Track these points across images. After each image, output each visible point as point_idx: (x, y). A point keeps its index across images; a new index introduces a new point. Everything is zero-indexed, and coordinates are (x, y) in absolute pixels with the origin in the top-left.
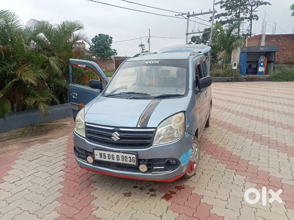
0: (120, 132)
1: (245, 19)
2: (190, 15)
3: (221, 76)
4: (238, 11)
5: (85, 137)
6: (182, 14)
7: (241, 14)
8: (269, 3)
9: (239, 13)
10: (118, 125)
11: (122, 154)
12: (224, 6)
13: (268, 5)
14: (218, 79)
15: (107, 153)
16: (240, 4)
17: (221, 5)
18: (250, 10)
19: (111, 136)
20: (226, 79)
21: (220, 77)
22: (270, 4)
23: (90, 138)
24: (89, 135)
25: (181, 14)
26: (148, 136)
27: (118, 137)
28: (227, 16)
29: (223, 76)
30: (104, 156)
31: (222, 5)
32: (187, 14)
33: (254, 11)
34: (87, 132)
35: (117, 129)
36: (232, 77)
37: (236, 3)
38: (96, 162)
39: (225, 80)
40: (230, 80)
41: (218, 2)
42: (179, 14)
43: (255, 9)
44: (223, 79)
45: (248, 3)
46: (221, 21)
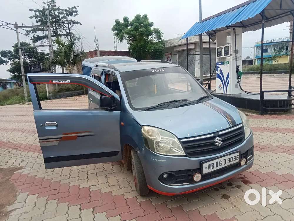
1: (62, 36)
2: (18, 26)
3: (72, 90)
4: (54, 28)
5: (185, 154)
6: (8, 25)
7: (58, 30)
8: (79, 23)
9: (56, 29)
10: (216, 130)
11: (228, 157)
12: (40, 21)
13: (79, 24)
14: (70, 93)
15: (214, 162)
16: (55, 20)
17: (36, 19)
18: (68, 27)
20: (77, 93)
21: (70, 92)
22: (81, 24)
25: (6, 24)
27: (221, 141)
28: (45, 32)
29: (75, 90)
30: (212, 166)
31: (38, 20)
32: (14, 25)
33: (71, 28)
34: (185, 149)
35: (216, 134)
36: (83, 90)
37: (52, 20)
39: (77, 94)
40: (82, 93)
41: (32, 16)
42: (2, 24)
43: (71, 27)
44: (74, 93)
45: (62, 21)
46: (38, 36)
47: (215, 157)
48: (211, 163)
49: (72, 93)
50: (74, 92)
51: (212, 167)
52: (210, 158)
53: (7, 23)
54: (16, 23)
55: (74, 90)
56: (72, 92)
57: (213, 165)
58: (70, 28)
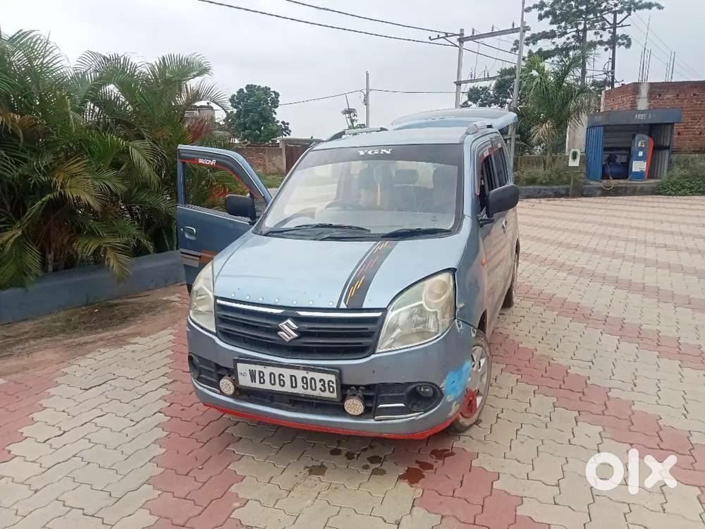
0: (298, 320)
1: (598, 47)
2: (465, 36)
3: (541, 183)
4: (581, 27)
5: (214, 330)
6: (447, 36)
8: (656, 5)
9: (585, 30)
10: (294, 304)
12: (547, 14)
13: (654, 8)
14: (535, 190)
15: (267, 371)
16: (586, 9)
17: (539, 12)
18: (612, 22)
19: (276, 330)
20: (552, 190)
22: (660, 7)
23: (226, 335)
24: (224, 326)
25: (443, 35)
26: (366, 329)
27: (295, 331)
28: (556, 40)
29: (547, 184)
30: (260, 378)
31: (543, 12)
32: (458, 35)
33: (620, 25)
34: (220, 320)
35: (290, 312)
36: (567, 186)
37: (577, 7)
38: (241, 393)
39: (551, 193)
40: (564, 192)
41: (532, 6)
42: (438, 36)
43: (621, 22)
44: (545, 190)
45: (606, 7)
46: (540, 50)
47: (268, 360)
48: (257, 368)
49: (540, 190)
50: (545, 187)
51: (260, 380)
52: (255, 358)
53: (446, 34)
54: (462, 30)
55: (544, 182)
56: (542, 187)
57: (262, 375)
58: (618, 24)
